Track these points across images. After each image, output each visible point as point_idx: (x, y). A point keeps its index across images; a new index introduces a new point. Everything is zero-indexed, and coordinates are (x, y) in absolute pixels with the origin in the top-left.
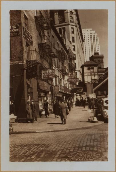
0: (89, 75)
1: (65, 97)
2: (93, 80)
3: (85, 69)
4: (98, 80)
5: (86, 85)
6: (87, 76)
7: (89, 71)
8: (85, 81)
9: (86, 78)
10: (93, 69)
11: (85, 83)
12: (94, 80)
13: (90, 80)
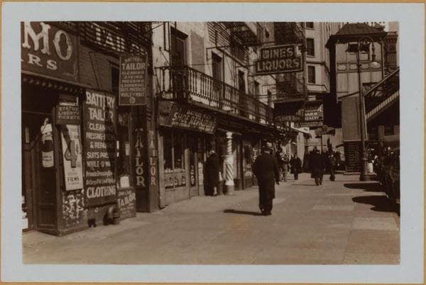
0: (351, 71)
1: (229, 135)
2: (364, 84)
3: (341, 48)
4: (382, 85)
5: (340, 102)
6: (344, 75)
7: (352, 57)
8: (339, 89)
9: (340, 78)
10: (366, 49)
11: (339, 95)
12: (368, 84)
13: (354, 88)
